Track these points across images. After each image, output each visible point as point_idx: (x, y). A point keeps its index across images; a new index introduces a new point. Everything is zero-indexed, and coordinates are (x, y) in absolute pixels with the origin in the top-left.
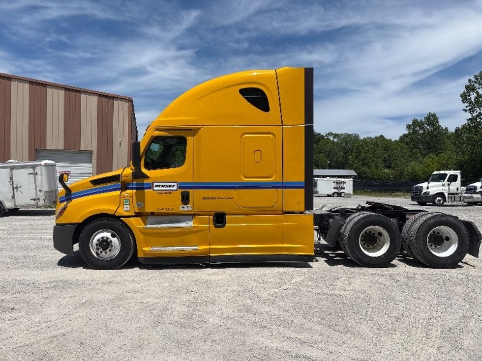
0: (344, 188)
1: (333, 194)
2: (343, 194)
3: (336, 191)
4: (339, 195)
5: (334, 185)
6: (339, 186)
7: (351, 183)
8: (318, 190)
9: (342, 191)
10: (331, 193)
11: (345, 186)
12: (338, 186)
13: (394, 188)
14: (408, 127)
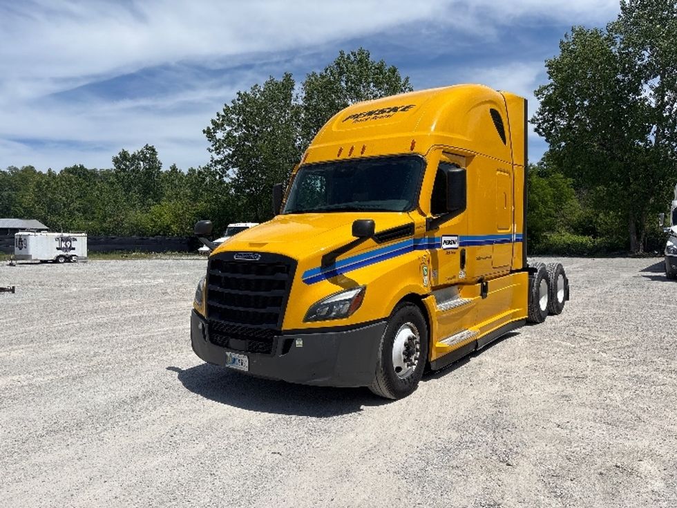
0: (74, 249)
1: (59, 257)
2: (73, 257)
3: (61, 252)
4: (68, 259)
5: (57, 244)
6: (66, 246)
7: (85, 240)
8: (30, 254)
9: (72, 252)
10: (53, 257)
11: (74, 244)
12: (63, 245)
13: (123, 247)
14: (116, 161)
